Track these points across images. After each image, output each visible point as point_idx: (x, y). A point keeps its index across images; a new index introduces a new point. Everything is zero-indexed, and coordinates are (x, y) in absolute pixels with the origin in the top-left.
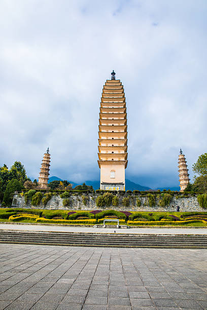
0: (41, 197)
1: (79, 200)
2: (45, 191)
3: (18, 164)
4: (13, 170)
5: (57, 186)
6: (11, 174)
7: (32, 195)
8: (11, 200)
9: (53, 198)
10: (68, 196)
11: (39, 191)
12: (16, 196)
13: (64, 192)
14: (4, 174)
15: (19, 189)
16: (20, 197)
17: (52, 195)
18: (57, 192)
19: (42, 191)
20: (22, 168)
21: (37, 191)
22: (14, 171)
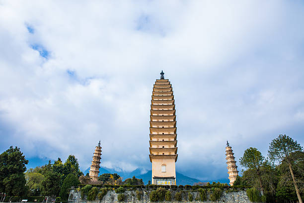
0: (97, 192)
1: (134, 195)
2: (101, 186)
3: (72, 158)
6: (65, 168)
7: (89, 190)
8: (68, 195)
9: (109, 193)
10: (123, 191)
11: (95, 186)
12: (73, 191)
13: (119, 187)
14: (59, 168)
15: (76, 185)
16: (76, 192)
17: (108, 190)
19: (98, 186)
20: (76, 162)
21: (93, 186)
22: (69, 165)
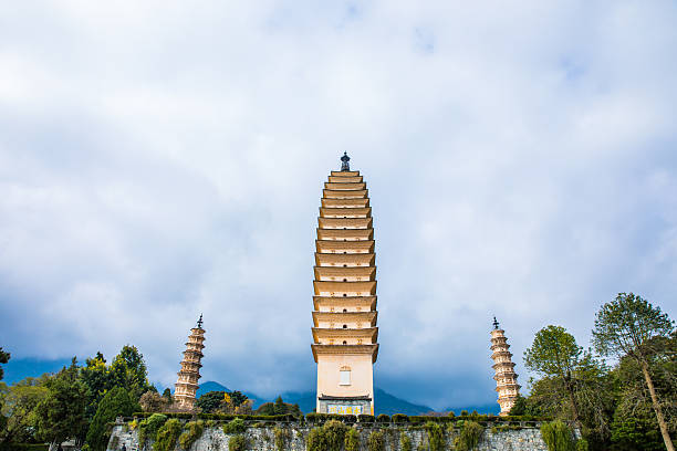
0: (178, 431)
1: (268, 439)
2: (188, 417)
3: (129, 353)
4: (118, 367)
5: (216, 405)
6: (111, 376)
7: (158, 427)
8: (107, 439)
9: (207, 433)
10: (241, 429)
11: (175, 416)
12: (120, 429)
13: (232, 418)
14: (96, 374)
15: (128, 412)
16: (128, 431)
17: (206, 426)
18: (216, 418)
19: (181, 417)
20: (138, 362)
21: (169, 416)
22: (120, 368)
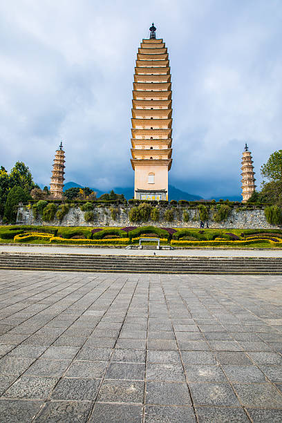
0: (55, 210)
1: (107, 214)
2: (60, 202)
3: (20, 166)
4: (14, 174)
5: (75, 195)
6: (12, 180)
7: (43, 208)
8: (15, 215)
9: (71, 211)
10: (91, 208)
11: (52, 202)
12: (22, 209)
13: (85, 202)
14: (2, 179)
15: (25, 200)
16: (26, 210)
17: (70, 207)
18: (76, 202)
19: (56, 202)
20: (26, 171)
21: (49, 202)
22: (16, 175)
